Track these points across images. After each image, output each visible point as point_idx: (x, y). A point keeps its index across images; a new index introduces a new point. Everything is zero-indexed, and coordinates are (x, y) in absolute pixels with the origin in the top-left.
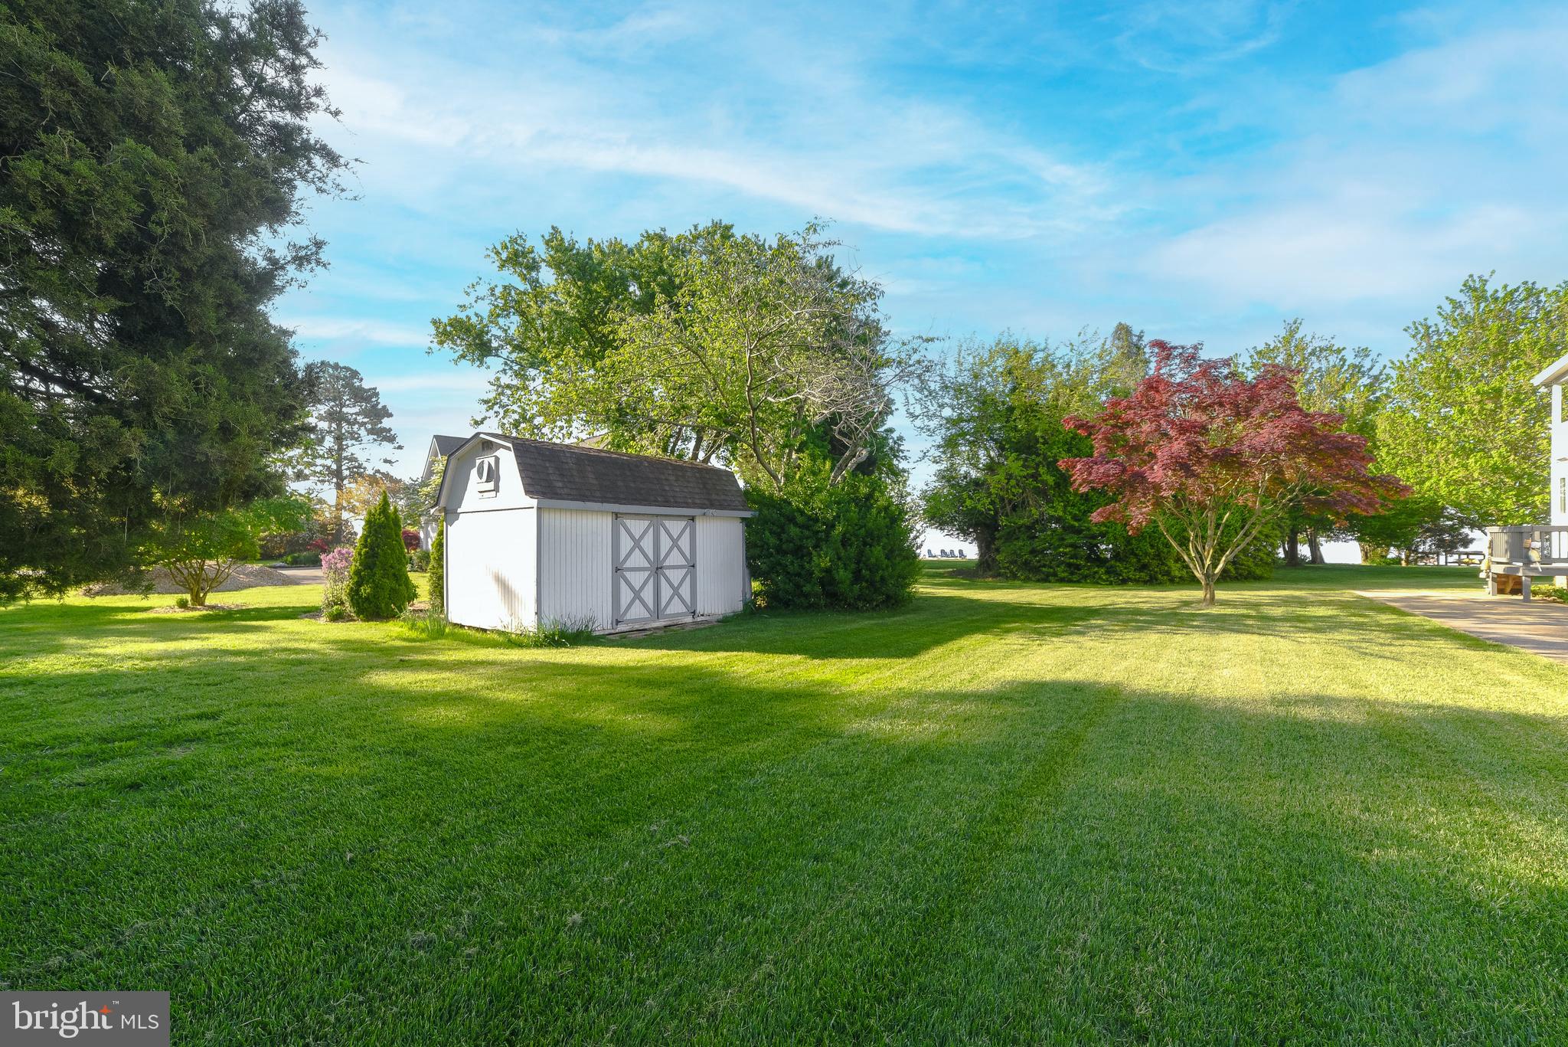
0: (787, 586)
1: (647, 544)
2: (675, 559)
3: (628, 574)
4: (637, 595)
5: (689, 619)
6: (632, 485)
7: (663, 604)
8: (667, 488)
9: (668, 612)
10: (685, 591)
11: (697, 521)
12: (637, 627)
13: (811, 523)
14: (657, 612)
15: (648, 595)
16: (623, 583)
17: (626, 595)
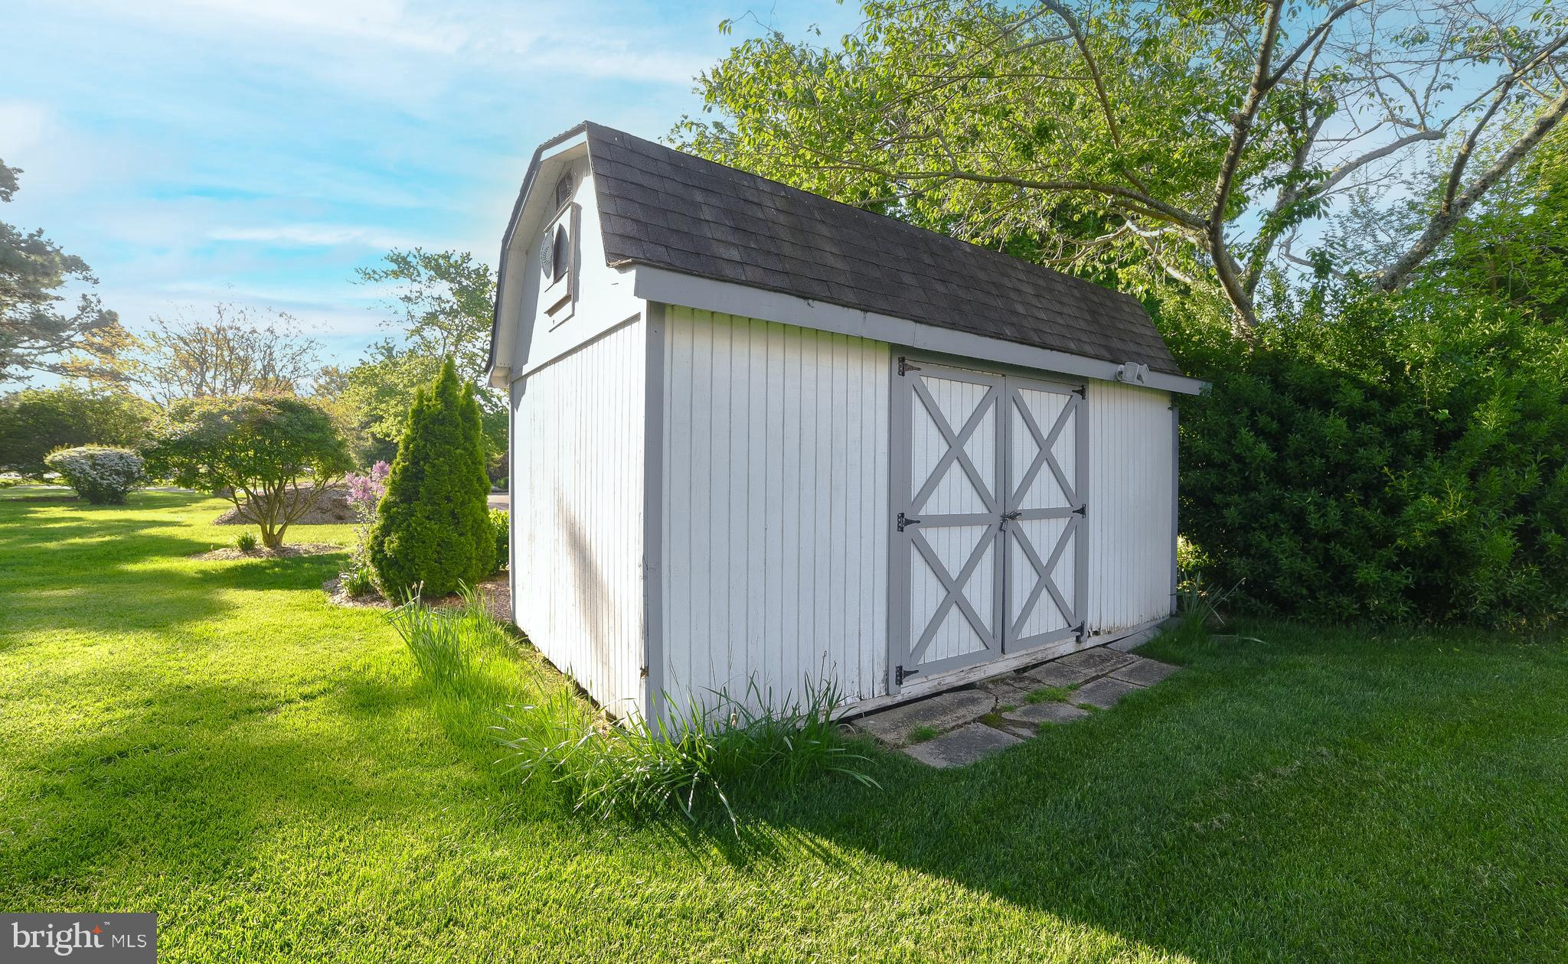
0: (1299, 564)
1: (981, 448)
2: (1044, 493)
3: (930, 535)
4: (953, 593)
5: (1068, 646)
6: (940, 288)
7: (1016, 611)
8: (1020, 309)
9: (1026, 632)
10: (1063, 577)
11: (1092, 391)
12: (952, 679)
13: (1375, 405)
14: (1002, 636)
15: (979, 592)
16: (917, 562)
17: (926, 593)
